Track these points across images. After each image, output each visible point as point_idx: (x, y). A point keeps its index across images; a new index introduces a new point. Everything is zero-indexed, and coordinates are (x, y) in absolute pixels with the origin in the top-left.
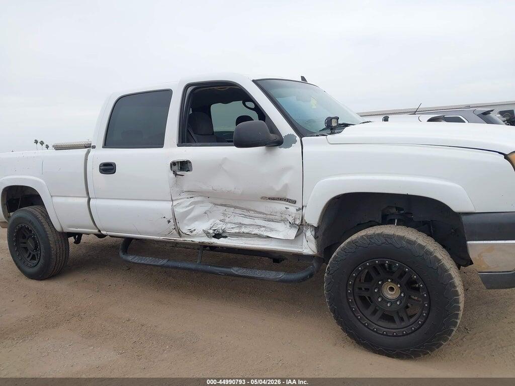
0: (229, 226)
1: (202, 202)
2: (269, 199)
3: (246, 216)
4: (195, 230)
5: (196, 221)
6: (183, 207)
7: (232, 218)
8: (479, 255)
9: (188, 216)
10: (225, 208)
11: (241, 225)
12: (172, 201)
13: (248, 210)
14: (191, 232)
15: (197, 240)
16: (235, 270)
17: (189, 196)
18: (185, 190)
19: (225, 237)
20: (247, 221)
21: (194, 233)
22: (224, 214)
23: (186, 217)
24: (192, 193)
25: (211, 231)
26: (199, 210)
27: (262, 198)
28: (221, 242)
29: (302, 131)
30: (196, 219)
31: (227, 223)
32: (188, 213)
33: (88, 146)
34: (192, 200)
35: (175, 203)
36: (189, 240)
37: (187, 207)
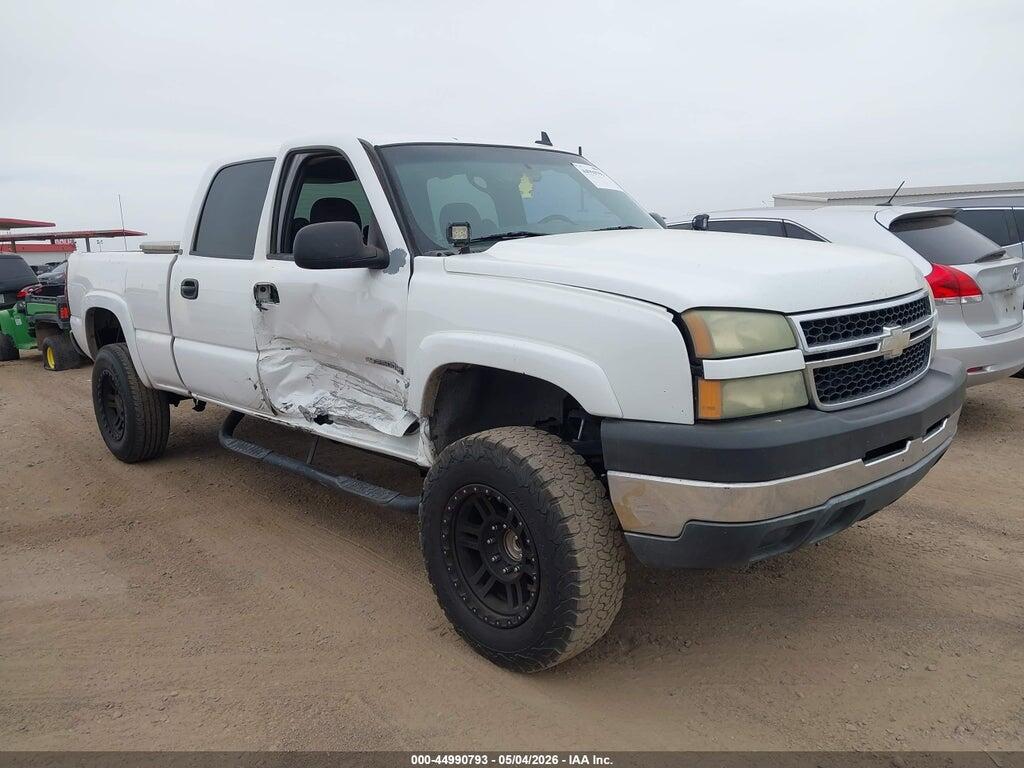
0: (340, 403)
1: (302, 358)
2: (375, 362)
3: (362, 390)
4: (291, 405)
5: (295, 390)
6: (274, 365)
7: (345, 390)
8: (625, 500)
9: (282, 379)
10: (337, 372)
11: (355, 404)
12: (259, 352)
13: (364, 380)
14: (287, 408)
15: (294, 423)
16: (341, 482)
17: (285, 346)
18: (277, 335)
19: (331, 423)
20: (363, 398)
21: (291, 409)
22: (336, 384)
23: (280, 381)
24: (289, 342)
25: (313, 410)
26: (298, 372)
27: (367, 359)
28: (323, 430)
29: (418, 244)
30: (294, 386)
31: (338, 398)
32: (282, 375)
33: (176, 251)
34: (289, 353)
35: (263, 356)
36: (284, 420)
37: (280, 364)
